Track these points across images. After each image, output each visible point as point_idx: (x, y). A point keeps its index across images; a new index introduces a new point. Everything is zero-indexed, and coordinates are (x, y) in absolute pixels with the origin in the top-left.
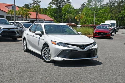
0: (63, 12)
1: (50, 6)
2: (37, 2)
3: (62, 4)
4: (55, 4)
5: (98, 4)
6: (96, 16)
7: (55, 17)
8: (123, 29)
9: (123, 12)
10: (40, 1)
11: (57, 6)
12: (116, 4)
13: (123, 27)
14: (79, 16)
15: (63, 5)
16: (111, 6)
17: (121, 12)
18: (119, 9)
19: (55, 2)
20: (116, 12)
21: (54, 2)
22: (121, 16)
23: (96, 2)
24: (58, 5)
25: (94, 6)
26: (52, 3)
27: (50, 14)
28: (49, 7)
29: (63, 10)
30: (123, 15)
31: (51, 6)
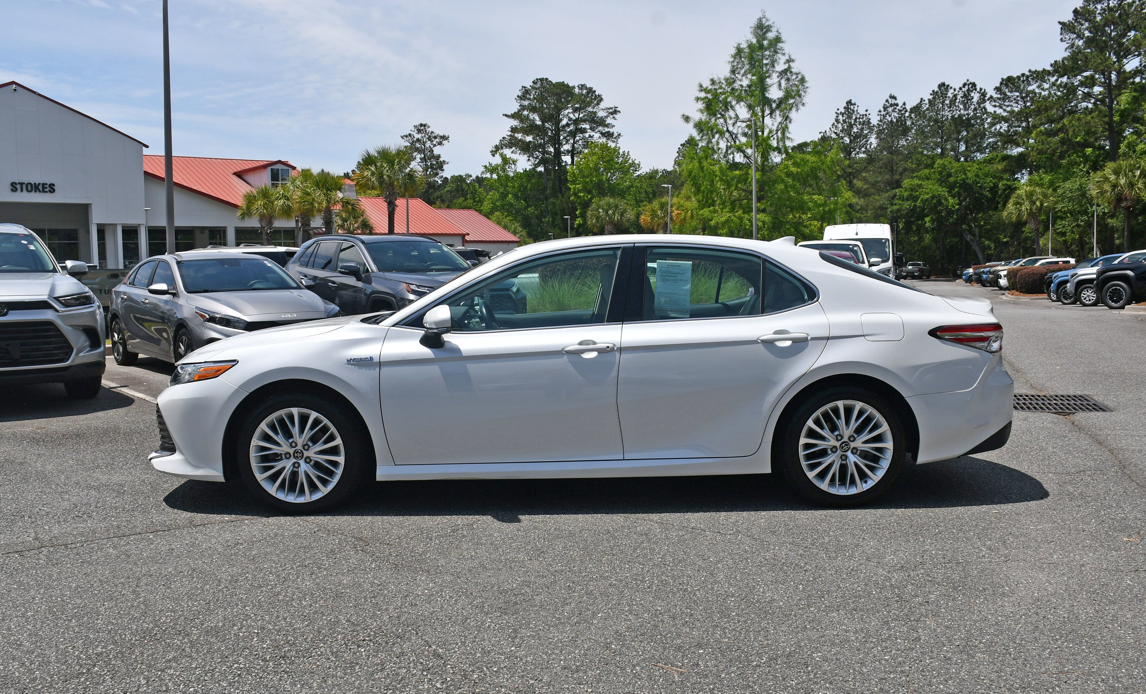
0: (575, 194)
1: (497, 160)
2: (428, 144)
3: (566, 147)
4: (526, 148)
5: (768, 120)
6: (759, 199)
7: (534, 221)
8: (919, 278)
9: (916, 181)
10: (444, 138)
11: (543, 162)
12: (873, 141)
13: (920, 270)
14: (663, 206)
15: (572, 153)
16: (847, 150)
17: (907, 183)
18: (890, 167)
19: (529, 139)
20: (874, 185)
21: (519, 136)
22: (907, 205)
23: (758, 109)
24: (544, 152)
25: (745, 135)
26: (512, 142)
27: (502, 208)
28: (492, 169)
29: (574, 182)
30: (915, 199)
31: (506, 161)
